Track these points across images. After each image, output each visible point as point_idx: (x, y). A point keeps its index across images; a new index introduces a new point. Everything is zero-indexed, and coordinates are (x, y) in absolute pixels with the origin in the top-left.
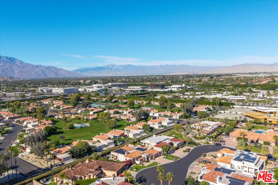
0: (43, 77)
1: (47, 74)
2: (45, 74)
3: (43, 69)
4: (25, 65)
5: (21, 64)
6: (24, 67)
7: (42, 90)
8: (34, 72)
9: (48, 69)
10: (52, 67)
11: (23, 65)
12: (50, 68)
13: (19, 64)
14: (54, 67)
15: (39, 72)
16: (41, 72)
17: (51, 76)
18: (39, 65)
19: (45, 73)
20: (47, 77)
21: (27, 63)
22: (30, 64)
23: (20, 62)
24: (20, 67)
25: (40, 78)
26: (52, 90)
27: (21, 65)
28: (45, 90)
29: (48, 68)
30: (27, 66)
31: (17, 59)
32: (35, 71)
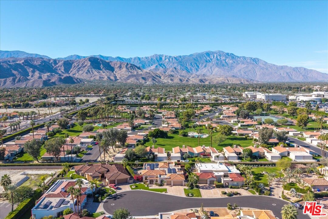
0: (287, 80)
1: (293, 77)
2: (290, 77)
3: (288, 71)
4: (269, 66)
5: (264, 65)
6: (267, 69)
7: (247, 95)
8: (277, 74)
9: (295, 71)
10: (300, 68)
11: (267, 66)
12: (298, 69)
13: (262, 66)
14: (303, 68)
15: (283, 74)
16: (285, 74)
17: (298, 79)
18: (284, 66)
19: (290, 75)
20: (292, 81)
21: (272, 64)
22: (274, 65)
23: (264, 63)
24: (263, 68)
25: (284, 81)
26: (256, 95)
27: (264, 67)
28: (249, 95)
29: (296, 69)
30: (270, 68)
31: (261, 59)
32: (279, 74)
